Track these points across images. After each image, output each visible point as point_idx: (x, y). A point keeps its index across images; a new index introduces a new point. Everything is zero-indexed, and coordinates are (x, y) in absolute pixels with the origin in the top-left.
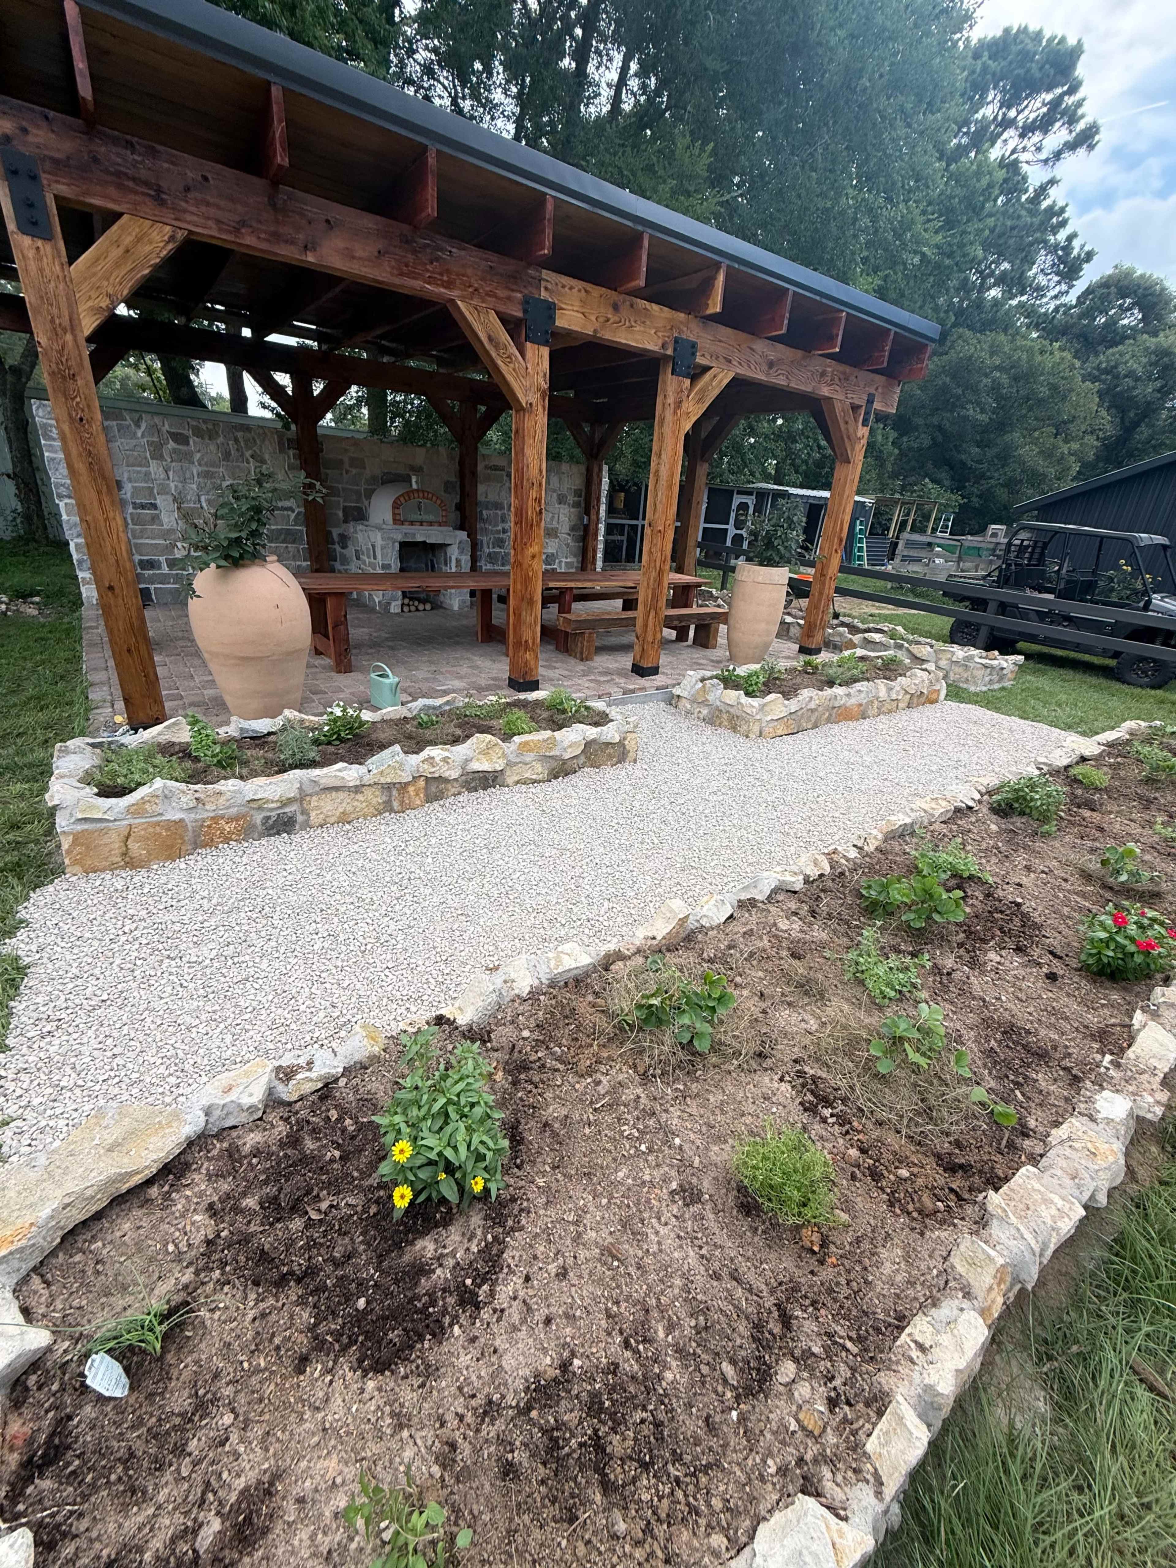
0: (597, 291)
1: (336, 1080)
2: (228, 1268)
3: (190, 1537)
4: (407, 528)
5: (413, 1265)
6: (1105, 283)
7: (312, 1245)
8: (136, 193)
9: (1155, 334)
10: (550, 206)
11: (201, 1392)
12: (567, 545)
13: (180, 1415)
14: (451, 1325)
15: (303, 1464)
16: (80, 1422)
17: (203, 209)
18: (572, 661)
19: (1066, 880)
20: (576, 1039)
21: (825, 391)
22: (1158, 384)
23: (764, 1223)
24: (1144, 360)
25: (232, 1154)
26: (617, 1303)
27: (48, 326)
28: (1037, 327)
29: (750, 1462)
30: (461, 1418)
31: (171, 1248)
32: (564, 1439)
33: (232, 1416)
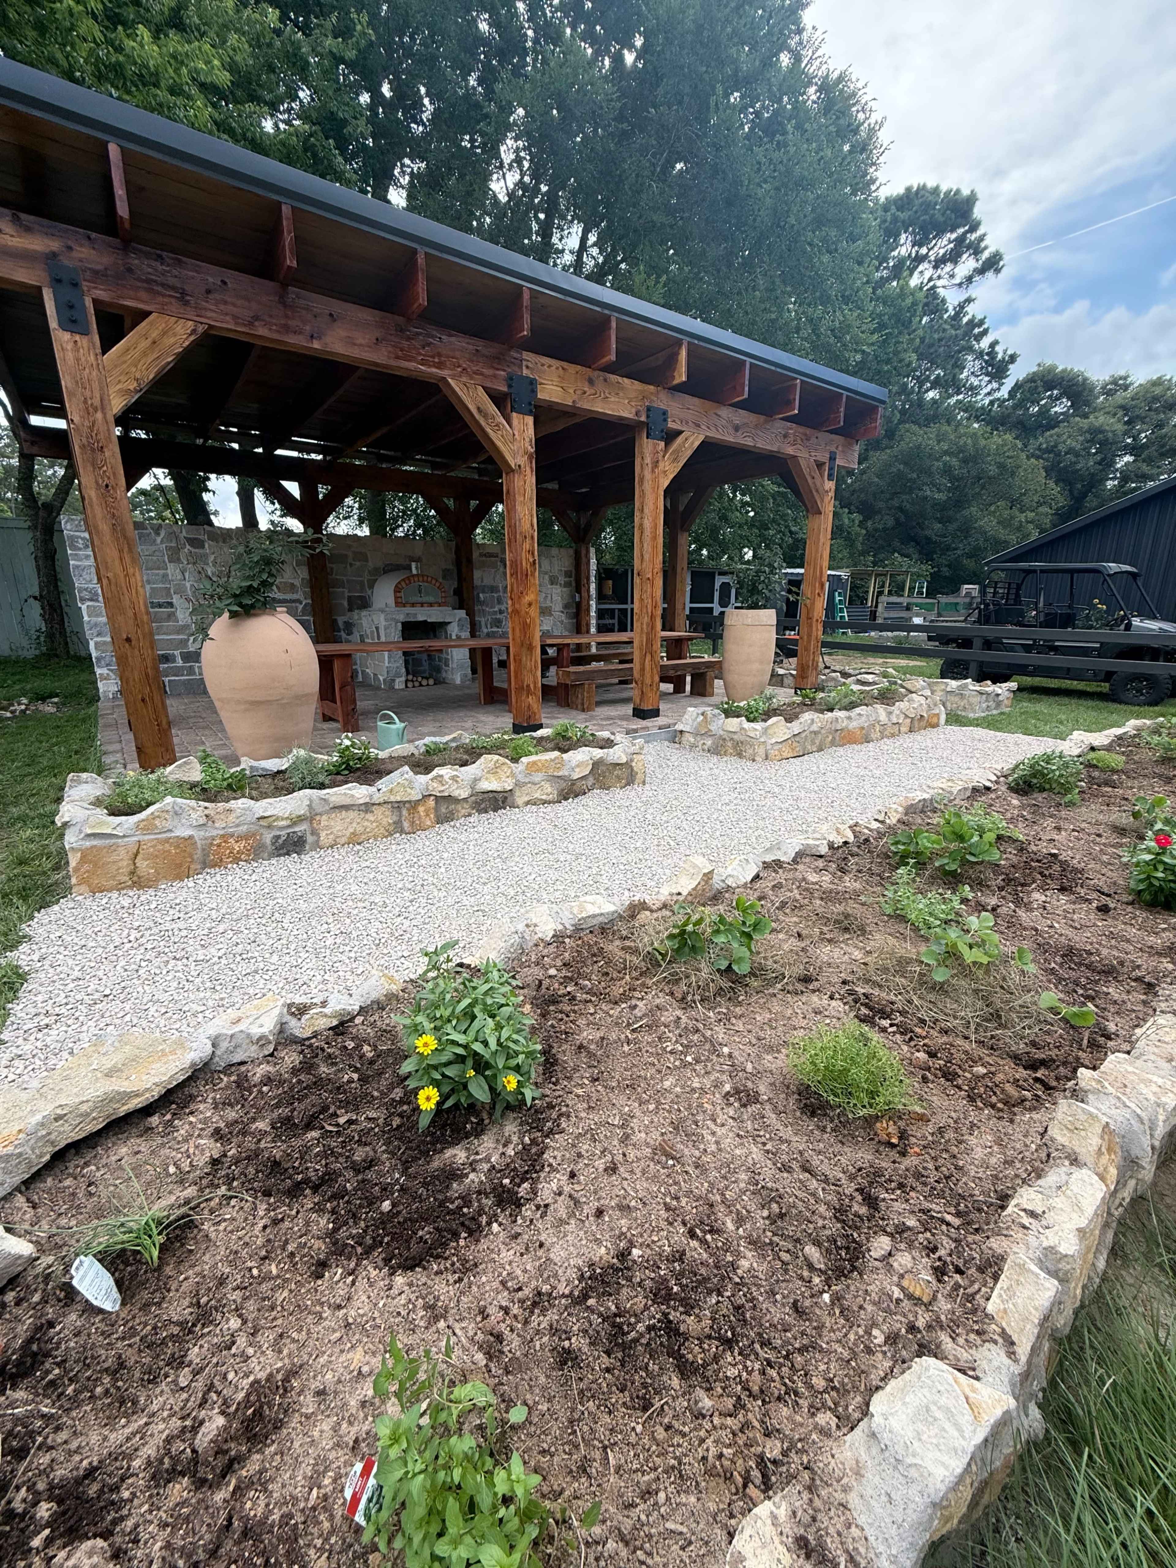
0: (573, 368)
1: (352, 1019)
2: (235, 1184)
3: (188, 1435)
4: (408, 610)
5: (443, 1170)
6: (1031, 379)
7: (328, 1153)
8: (164, 296)
9: (1085, 416)
10: (526, 296)
11: (203, 1300)
12: (562, 622)
13: (179, 1324)
14: (489, 1224)
15: (322, 1360)
16: (63, 1328)
17: (222, 307)
18: (574, 713)
19: (1099, 835)
20: (607, 974)
21: (790, 451)
22: (1098, 458)
23: (832, 1121)
24: (1081, 438)
25: (242, 1083)
26: (677, 1198)
27: (82, 406)
28: (977, 419)
29: (852, 1337)
30: (506, 1310)
31: (172, 1170)
32: (629, 1324)
33: (239, 1321)
